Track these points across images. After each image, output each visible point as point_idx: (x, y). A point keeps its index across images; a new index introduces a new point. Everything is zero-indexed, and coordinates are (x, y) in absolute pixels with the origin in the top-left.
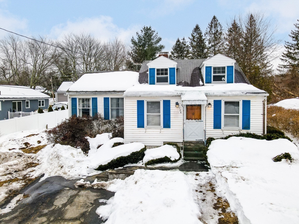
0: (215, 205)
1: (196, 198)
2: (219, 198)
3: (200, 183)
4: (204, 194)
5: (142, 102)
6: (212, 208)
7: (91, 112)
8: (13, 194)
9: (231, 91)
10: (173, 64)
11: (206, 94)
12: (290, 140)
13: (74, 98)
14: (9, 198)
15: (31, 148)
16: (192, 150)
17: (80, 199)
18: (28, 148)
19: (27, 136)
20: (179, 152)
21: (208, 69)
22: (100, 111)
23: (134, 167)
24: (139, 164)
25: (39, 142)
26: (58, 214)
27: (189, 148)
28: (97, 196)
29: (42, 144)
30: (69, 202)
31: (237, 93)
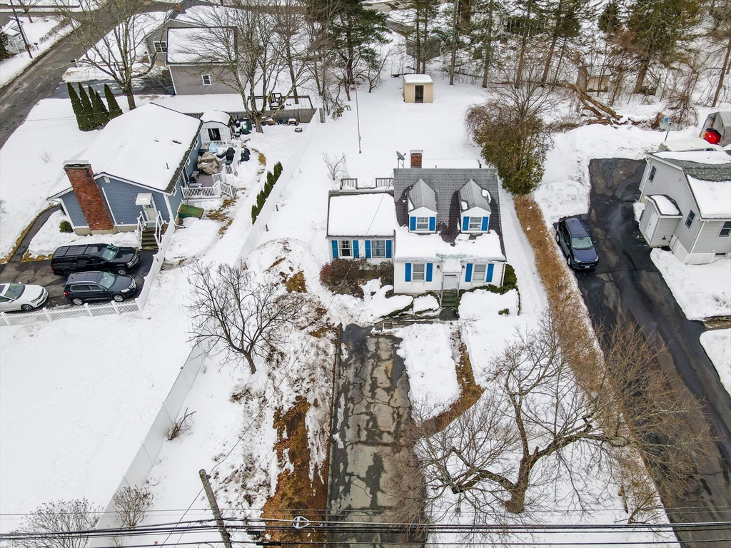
0: (460, 348)
1: (451, 344)
2: (462, 343)
3: (453, 331)
4: (455, 341)
5: (410, 265)
6: (458, 351)
7: (352, 252)
8: (337, 343)
9: (480, 259)
10: (434, 214)
11: (461, 261)
12: (517, 290)
13: (334, 241)
14: (338, 346)
15: (292, 280)
16: (448, 297)
17: (382, 346)
18: (288, 280)
19: (276, 263)
20: (438, 302)
21: (466, 219)
22: (362, 252)
23: (407, 316)
24: (410, 312)
25: (291, 269)
26: (377, 357)
27: (446, 294)
28: (391, 342)
29: (296, 272)
30: (378, 348)
31: (485, 260)
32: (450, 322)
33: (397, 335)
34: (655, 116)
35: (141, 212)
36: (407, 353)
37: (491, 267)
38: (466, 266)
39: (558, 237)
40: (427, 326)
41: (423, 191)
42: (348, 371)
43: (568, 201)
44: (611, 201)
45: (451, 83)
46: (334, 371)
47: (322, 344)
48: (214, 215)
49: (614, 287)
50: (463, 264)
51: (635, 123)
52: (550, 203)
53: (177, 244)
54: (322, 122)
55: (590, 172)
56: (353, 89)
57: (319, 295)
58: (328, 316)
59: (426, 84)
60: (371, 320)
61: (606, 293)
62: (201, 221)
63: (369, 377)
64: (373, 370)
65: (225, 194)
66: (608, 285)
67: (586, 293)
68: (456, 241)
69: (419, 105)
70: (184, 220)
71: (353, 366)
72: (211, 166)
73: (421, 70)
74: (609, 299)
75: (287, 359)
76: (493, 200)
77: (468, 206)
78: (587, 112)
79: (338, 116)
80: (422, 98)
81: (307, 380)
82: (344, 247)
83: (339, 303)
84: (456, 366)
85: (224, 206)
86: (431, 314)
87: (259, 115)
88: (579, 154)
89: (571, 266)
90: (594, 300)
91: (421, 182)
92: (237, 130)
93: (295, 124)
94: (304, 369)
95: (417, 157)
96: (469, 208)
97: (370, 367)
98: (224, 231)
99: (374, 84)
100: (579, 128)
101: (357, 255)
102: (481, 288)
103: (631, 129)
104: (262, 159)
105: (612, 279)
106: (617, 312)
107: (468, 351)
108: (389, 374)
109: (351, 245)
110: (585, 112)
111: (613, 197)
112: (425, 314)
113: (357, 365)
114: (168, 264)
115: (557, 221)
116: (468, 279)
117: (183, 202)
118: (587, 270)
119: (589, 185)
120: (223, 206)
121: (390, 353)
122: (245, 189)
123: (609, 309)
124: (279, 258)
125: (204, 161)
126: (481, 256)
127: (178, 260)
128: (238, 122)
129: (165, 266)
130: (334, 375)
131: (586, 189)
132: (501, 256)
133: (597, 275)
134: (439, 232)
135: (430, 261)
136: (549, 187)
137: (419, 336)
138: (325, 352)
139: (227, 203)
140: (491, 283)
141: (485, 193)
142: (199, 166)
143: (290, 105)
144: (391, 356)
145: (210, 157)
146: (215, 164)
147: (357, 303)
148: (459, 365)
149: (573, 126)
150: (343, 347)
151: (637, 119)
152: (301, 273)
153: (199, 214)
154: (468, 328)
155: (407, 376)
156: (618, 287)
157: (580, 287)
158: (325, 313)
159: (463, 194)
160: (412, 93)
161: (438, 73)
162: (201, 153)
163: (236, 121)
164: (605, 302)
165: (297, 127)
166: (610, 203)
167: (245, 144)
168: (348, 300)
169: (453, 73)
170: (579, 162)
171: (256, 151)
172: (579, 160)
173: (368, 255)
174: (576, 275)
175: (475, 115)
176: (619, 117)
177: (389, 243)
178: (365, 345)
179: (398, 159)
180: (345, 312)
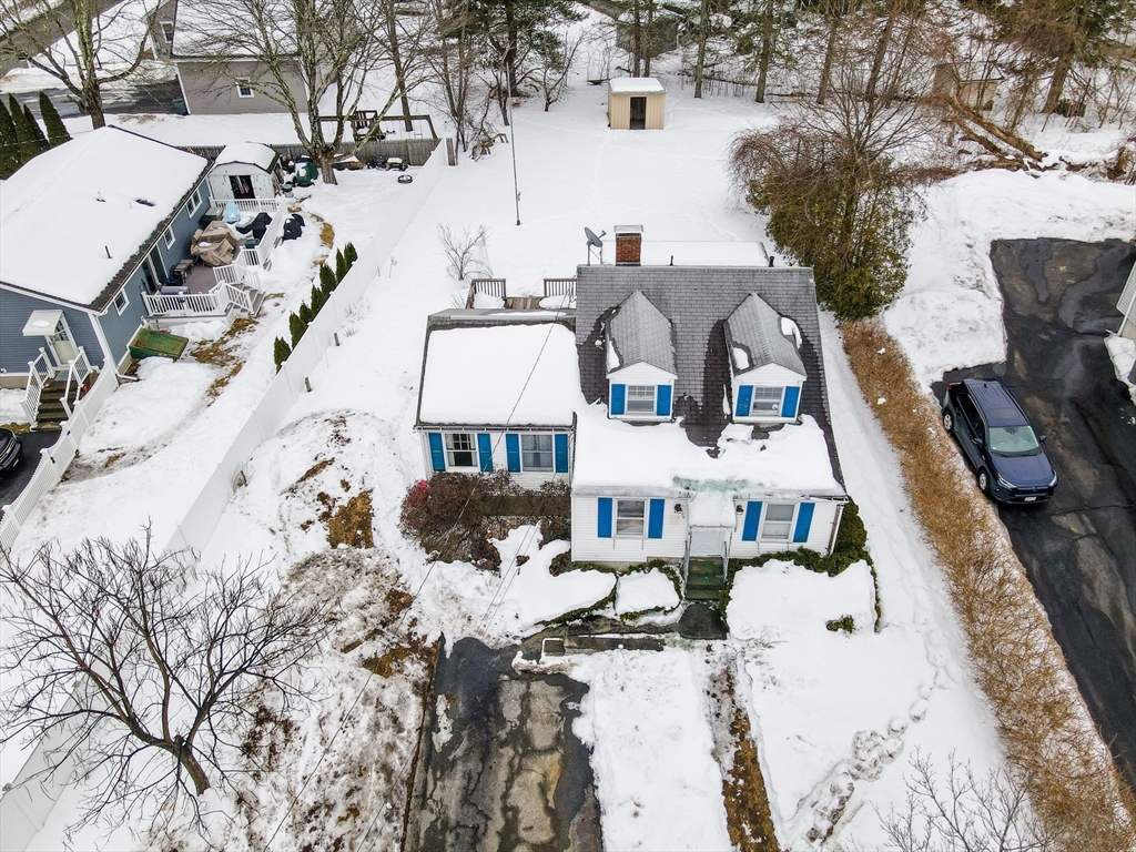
0: (733, 724)
1: (708, 712)
2: (739, 710)
3: (713, 671)
4: (718, 700)
5: (609, 501)
6: (727, 732)
7: (476, 458)
8: (426, 692)
9: (782, 492)
10: (668, 378)
11: (735, 498)
12: (870, 562)
13: (433, 433)
14: (428, 706)
15: (344, 513)
16: (699, 575)
17: (538, 705)
18: (335, 511)
19: (312, 472)
20: (677, 589)
21: (746, 391)
22: (500, 458)
23: (602, 623)
24: (609, 613)
25: (345, 485)
26: (521, 738)
27: (695, 568)
28: (560, 694)
29: (355, 492)
30: (526, 713)
31: (794, 496)
32: (705, 643)
33: (577, 674)
34: (1114, 154)
35: (42, 349)
36: (598, 732)
37: (807, 510)
38: (745, 508)
39: (948, 418)
40: (649, 656)
41: (642, 321)
42: (447, 783)
43: (961, 333)
44: (1054, 333)
45: (698, 95)
46: (410, 784)
47: (389, 698)
48: (208, 351)
49: (1103, 553)
50: (739, 503)
51: (1073, 168)
52: (920, 337)
53: (110, 419)
54: (452, 163)
55: (994, 268)
56: (516, 105)
57: (399, 554)
58: (413, 613)
59: (651, 93)
60: (514, 628)
61: (1084, 568)
62: (178, 364)
63: (497, 806)
64: (510, 781)
65: (236, 307)
66: (1086, 548)
67: (1035, 566)
68: (721, 443)
69: (637, 134)
70: (142, 362)
71: (460, 767)
72: (218, 250)
73: (642, 72)
74: (1097, 585)
75: (297, 743)
76: (806, 343)
77: (750, 360)
78: (973, 146)
79: (484, 153)
80: (644, 120)
81: (340, 811)
82: (457, 446)
83: (439, 585)
84: (725, 783)
85: (231, 333)
86: (659, 619)
87: (327, 150)
88: (967, 229)
89: (988, 494)
90: (1058, 587)
91: (639, 297)
92: (288, 177)
93: (401, 167)
94: (336, 775)
95: (630, 242)
96: (752, 366)
97: (503, 774)
98: (220, 389)
99: (554, 94)
100: (959, 178)
101: (487, 464)
102: (781, 556)
103: (1068, 179)
104: (327, 236)
105: (1093, 530)
106: (1121, 624)
107: (753, 733)
108: (550, 796)
109: (475, 443)
110: (968, 145)
111: (1056, 323)
112: (643, 620)
113: (471, 765)
114: (81, 466)
115: (939, 377)
116: (750, 534)
117: (146, 324)
118: (1031, 504)
119: (999, 295)
120: (229, 333)
121: (555, 730)
122: (281, 295)
123: (1101, 615)
124: (321, 459)
125: (205, 239)
126: (783, 485)
127: (104, 456)
128: (291, 163)
129: (76, 471)
130: (410, 796)
131: (994, 307)
132: (831, 486)
133: (1054, 519)
134: (680, 419)
135: (658, 495)
136: (917, 300)
137: (630, 688)
138: (395, 720)
139: (239, 326)
140: (805, 545)
141: (788, 326)
142: (194, 250)
143: (395, 132)
144: (557, 738)
145: (220, 231)
146: (227, 245)
147: (482, 585)
148: (731, 779)
149: (948, 173)
150: (441, 706)
151: (1077, 159)
152: (365, 496)
153: (175, 349)
154: (752, 669)
155: (597, 805)
156: (1111, 552)
157: (1016, 548)
158: (408, 605)
159: (736, 329)
160: (624, 111)
161: (675, 78)
162: (204, 222)
163: (288, 161)
164: (1088, 595)
165: (401, 173)
166: (1051, 336)
167: (300, 205)
168: (461, 575)
169: (701, 79)
170: (969, 246)
171: (319, 219)
172: (970, 242)
173: (514, 465)
174: (1002, 516)
175: (750, 150)
176: (1040, 156)
177: (563, 443)
178: (497, 703)
179: (589, 244)
180: (453, 606)
